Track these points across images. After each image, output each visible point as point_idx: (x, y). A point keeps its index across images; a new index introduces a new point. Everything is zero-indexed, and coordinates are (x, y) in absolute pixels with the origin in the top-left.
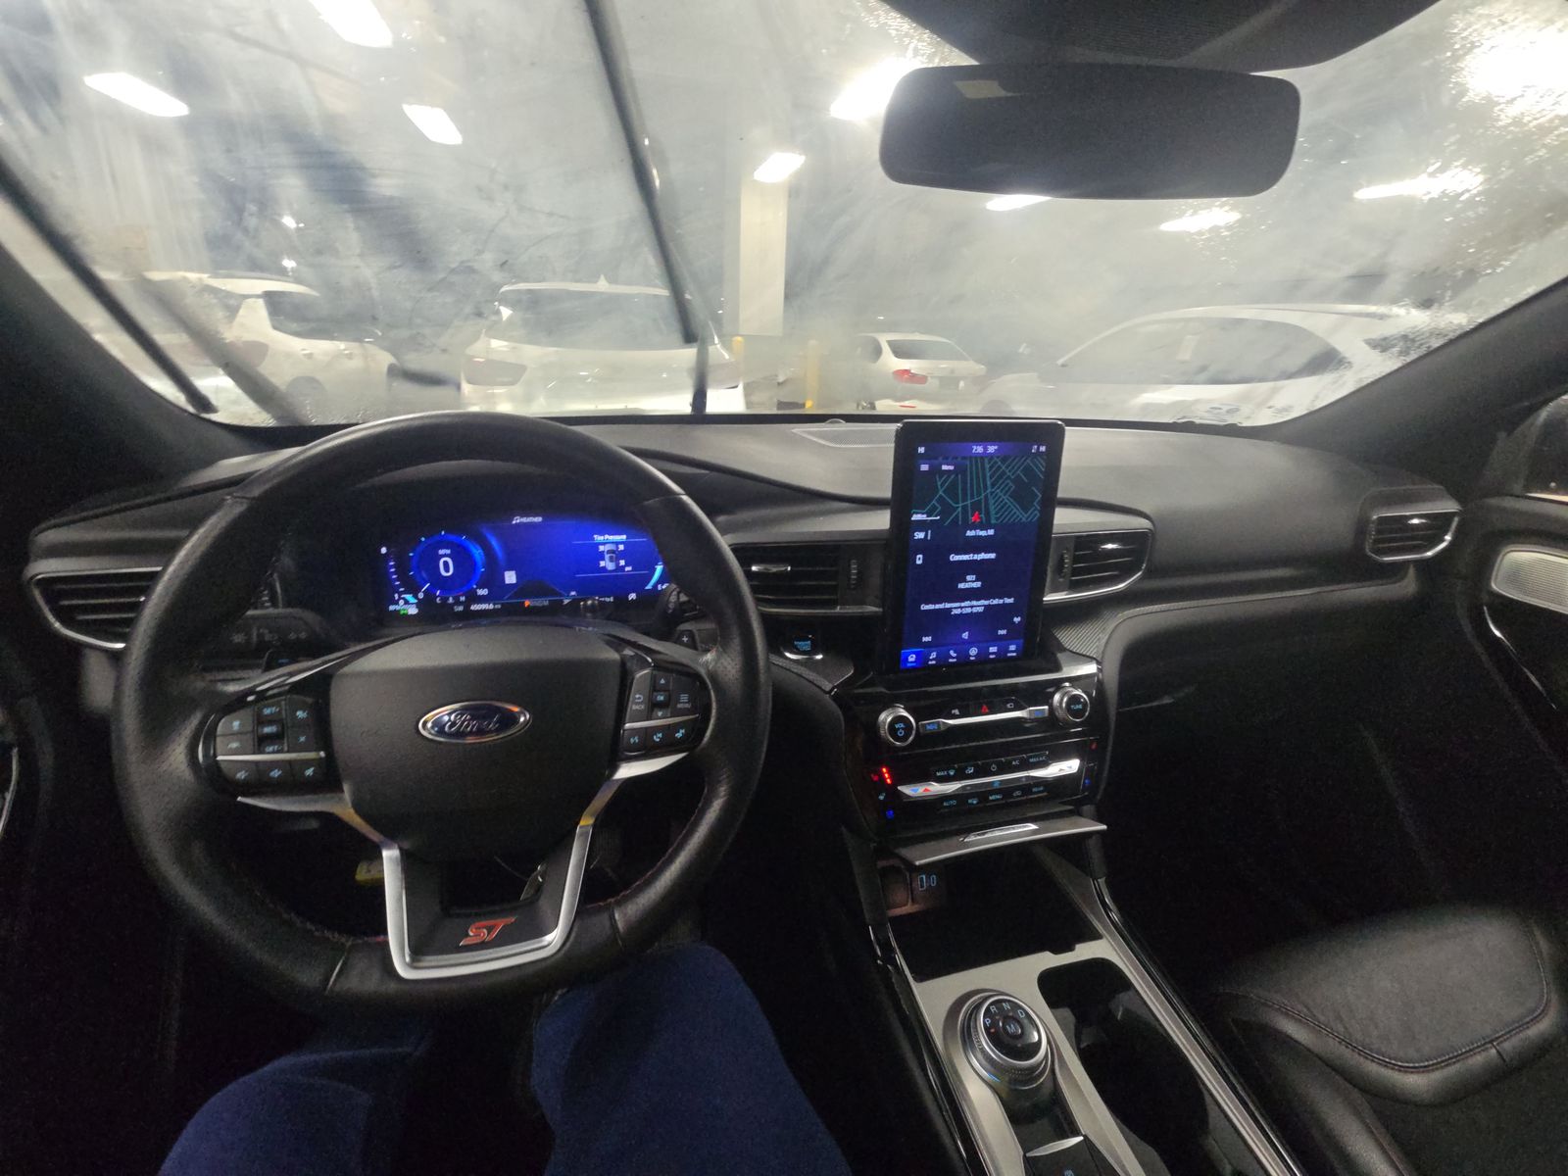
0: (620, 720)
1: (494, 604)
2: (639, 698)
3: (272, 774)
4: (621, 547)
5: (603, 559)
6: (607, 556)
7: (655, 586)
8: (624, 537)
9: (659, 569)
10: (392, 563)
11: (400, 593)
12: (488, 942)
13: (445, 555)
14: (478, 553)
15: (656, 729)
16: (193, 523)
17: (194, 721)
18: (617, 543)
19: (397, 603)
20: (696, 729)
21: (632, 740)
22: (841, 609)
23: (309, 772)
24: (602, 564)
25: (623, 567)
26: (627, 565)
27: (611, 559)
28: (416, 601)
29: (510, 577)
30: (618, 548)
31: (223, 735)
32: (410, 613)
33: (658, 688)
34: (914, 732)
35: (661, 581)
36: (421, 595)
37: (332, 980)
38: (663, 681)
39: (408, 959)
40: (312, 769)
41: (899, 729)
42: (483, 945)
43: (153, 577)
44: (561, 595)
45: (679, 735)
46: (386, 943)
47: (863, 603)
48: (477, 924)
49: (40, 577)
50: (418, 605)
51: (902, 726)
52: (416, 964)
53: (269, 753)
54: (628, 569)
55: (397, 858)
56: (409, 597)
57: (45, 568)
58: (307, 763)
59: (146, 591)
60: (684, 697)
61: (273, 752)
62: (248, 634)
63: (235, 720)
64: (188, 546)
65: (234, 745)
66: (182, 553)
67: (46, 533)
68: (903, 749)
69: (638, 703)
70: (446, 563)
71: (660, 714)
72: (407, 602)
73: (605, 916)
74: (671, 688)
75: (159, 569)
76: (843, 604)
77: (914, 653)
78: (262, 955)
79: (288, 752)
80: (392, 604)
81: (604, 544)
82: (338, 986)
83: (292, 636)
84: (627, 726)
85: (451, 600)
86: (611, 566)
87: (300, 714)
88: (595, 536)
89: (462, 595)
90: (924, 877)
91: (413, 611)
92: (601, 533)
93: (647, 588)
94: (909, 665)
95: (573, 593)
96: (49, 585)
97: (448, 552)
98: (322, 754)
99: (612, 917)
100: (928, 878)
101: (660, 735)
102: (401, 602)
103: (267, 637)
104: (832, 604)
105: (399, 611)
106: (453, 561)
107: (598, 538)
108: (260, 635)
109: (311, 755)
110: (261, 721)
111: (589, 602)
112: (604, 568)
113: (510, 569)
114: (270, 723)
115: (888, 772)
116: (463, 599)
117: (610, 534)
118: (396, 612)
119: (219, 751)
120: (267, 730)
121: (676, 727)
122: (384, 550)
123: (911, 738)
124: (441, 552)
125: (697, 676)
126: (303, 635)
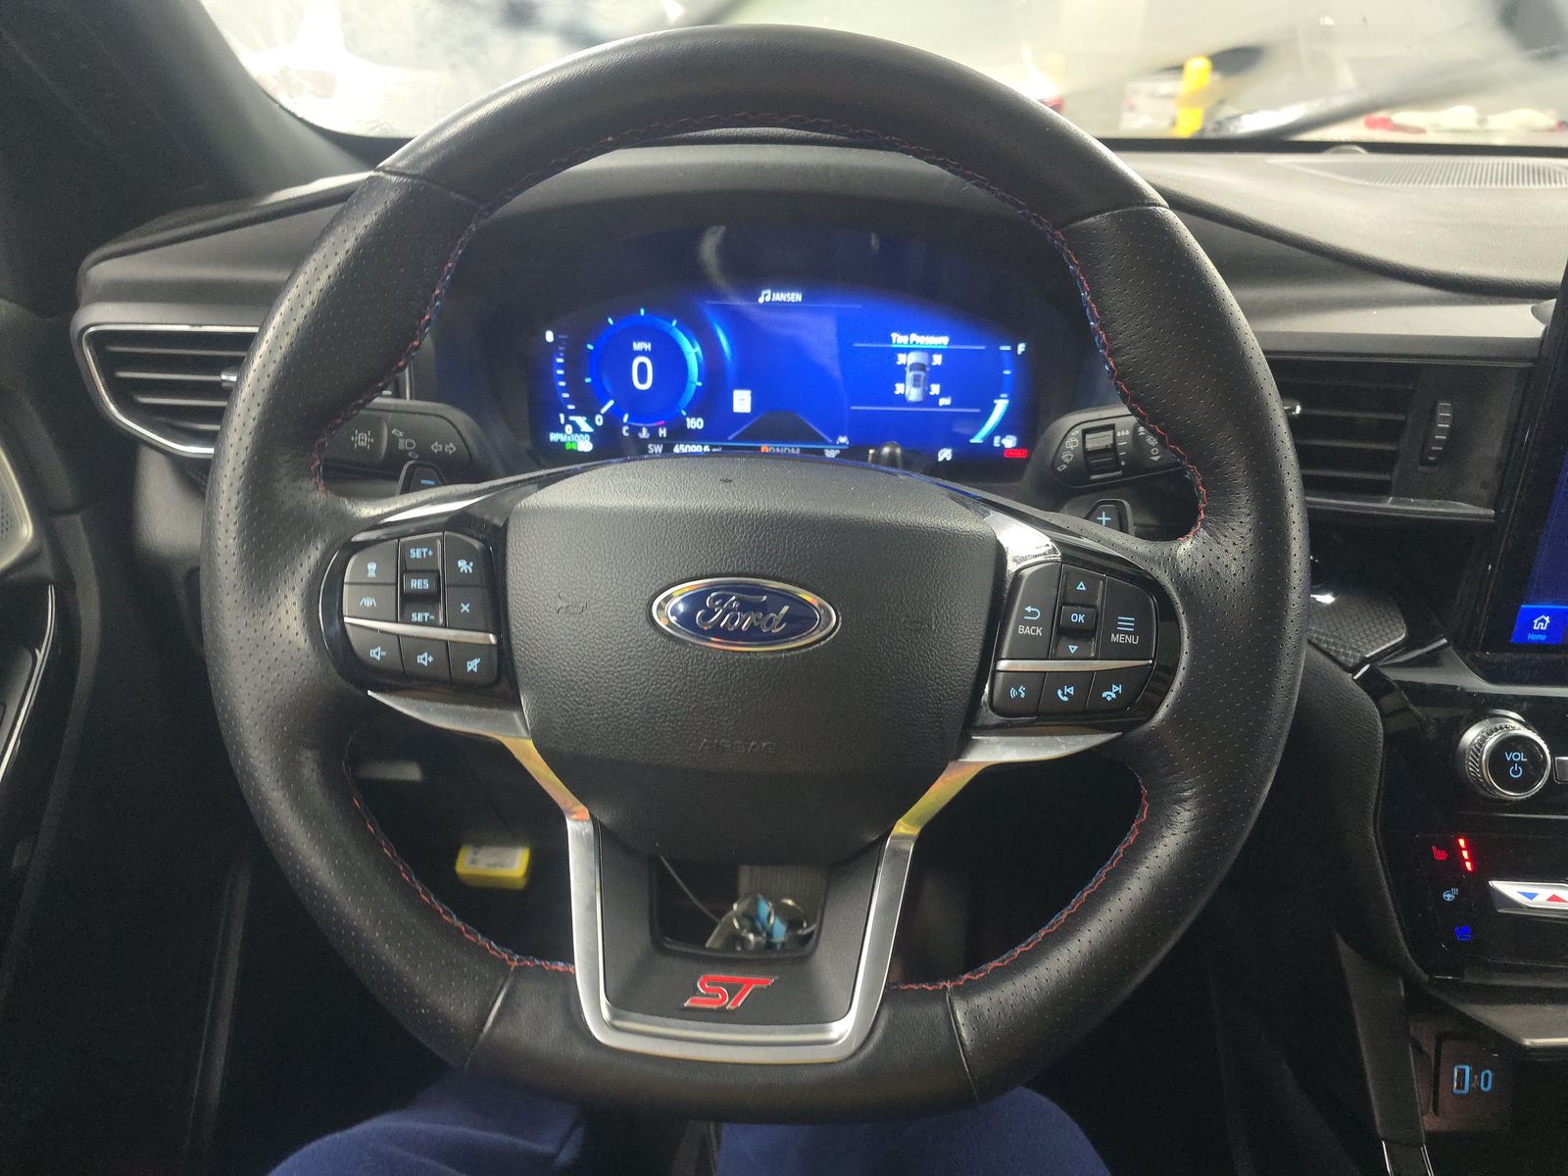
0: (990, 650)
1: (711, 447)
2: (1034, 614)
3: (420, 659)
4: (938, 360)
5: (903, 380)
6: (910, 375)
7: (990, 438)
8: (943, 341)
9: (1001, 406)
10: (560, 360)
11: (568, 413)
12: (732, 1012)
13: (643, 353)
14: (692, 352)
15: (1062, 678)
16: (294, 258)
17: (313, 555)
18: (931, 352)
19: (561, 429)
20: (1147, 687)
21: (1013, 693)
22: (1393, 503)
23: (473, 665)
24: (899, 388)
25: (936, 398)
26: (943, 394)
27: (916, 382)
28: (590, 430)
29: (742, 401)
30: (931, 360)
31: (350, 584)
32: (580, 449)
33: (1070, 599)
34: (1547, 773)
35: (1002, 429)
36: (599, 420)
37: (491, 1019)
38: (1081, 587)
39: (606, 1014)
40: (477, 661)
41: (1512, 763)
42: (720, 1016)
43: (246, 342)
44: (824, 442)
45: (1109, 696)
46: (570, 978)
47: (1449, 495)
48: (711, 976)
49: (92, 329)
50: (593, 437)
51: (1522, 757)
52: (618, 1023)
53: (417, 623)
54: (945, 401)
55: (588, 835)
56: (581, 421)
57: (101, 316)
58: (472, 650)
59: (238, 364)
60: (1126, 622)
61: (422, 624)
62: (377, 435)
63: (371, 560)
64: (293, 293)
65: (369, 602)
66: (284, 307)
67: (104, 265)
68: (1518, 806)
69: (1031, 623)
70: (642, 367)
71: (1073, 649)
72: (577, 429)
73: (937, 1010)
74: (1098, 603)
75: (255, 330)
76: (1404, 492)
77: (1547, 612)
78: (390, 953)
79: (445, 626)
80: (555, 432)
81: (907, 351)
82: (498, 1031)
83: (436, 447)
84: (1003, 665)
85: (644, 434)
86: (913, 394)
87: (463, 565)
88: (894, 335)
89: (662, 426)
90: (1468, 1069)
91: (585, 445)
92: (906, 332)
93: (972, 441)
94: (1532, 637)
95: (843, 440)
96: (103, 340)
97: (648, 346)
98: (492, 638)
99: (950, 1013)
100: (1476, 1072)
101: (1071, 690)
102: (569, 428)
103: (402, 444)
104: (1380, 490)
105: (564, 443)
106: (652, 361)
107: (899, 339)
108: (393, 440)
109: (477, 637)
110: (406, 569)
111: (886, 450)
112: (902, 397)
113: (742, 387)
114: (420, 573)
115: (1468, 848)
116: (663, 432)
117: (921, 333)
118: (560, 445)
119: (346, 611)
120: (418, 584)
121: (1106, 678)
122: (549, 336)
123: (1540, 784)
124: (638, 346)
125: (1154, 586)
126: (451, 448)
